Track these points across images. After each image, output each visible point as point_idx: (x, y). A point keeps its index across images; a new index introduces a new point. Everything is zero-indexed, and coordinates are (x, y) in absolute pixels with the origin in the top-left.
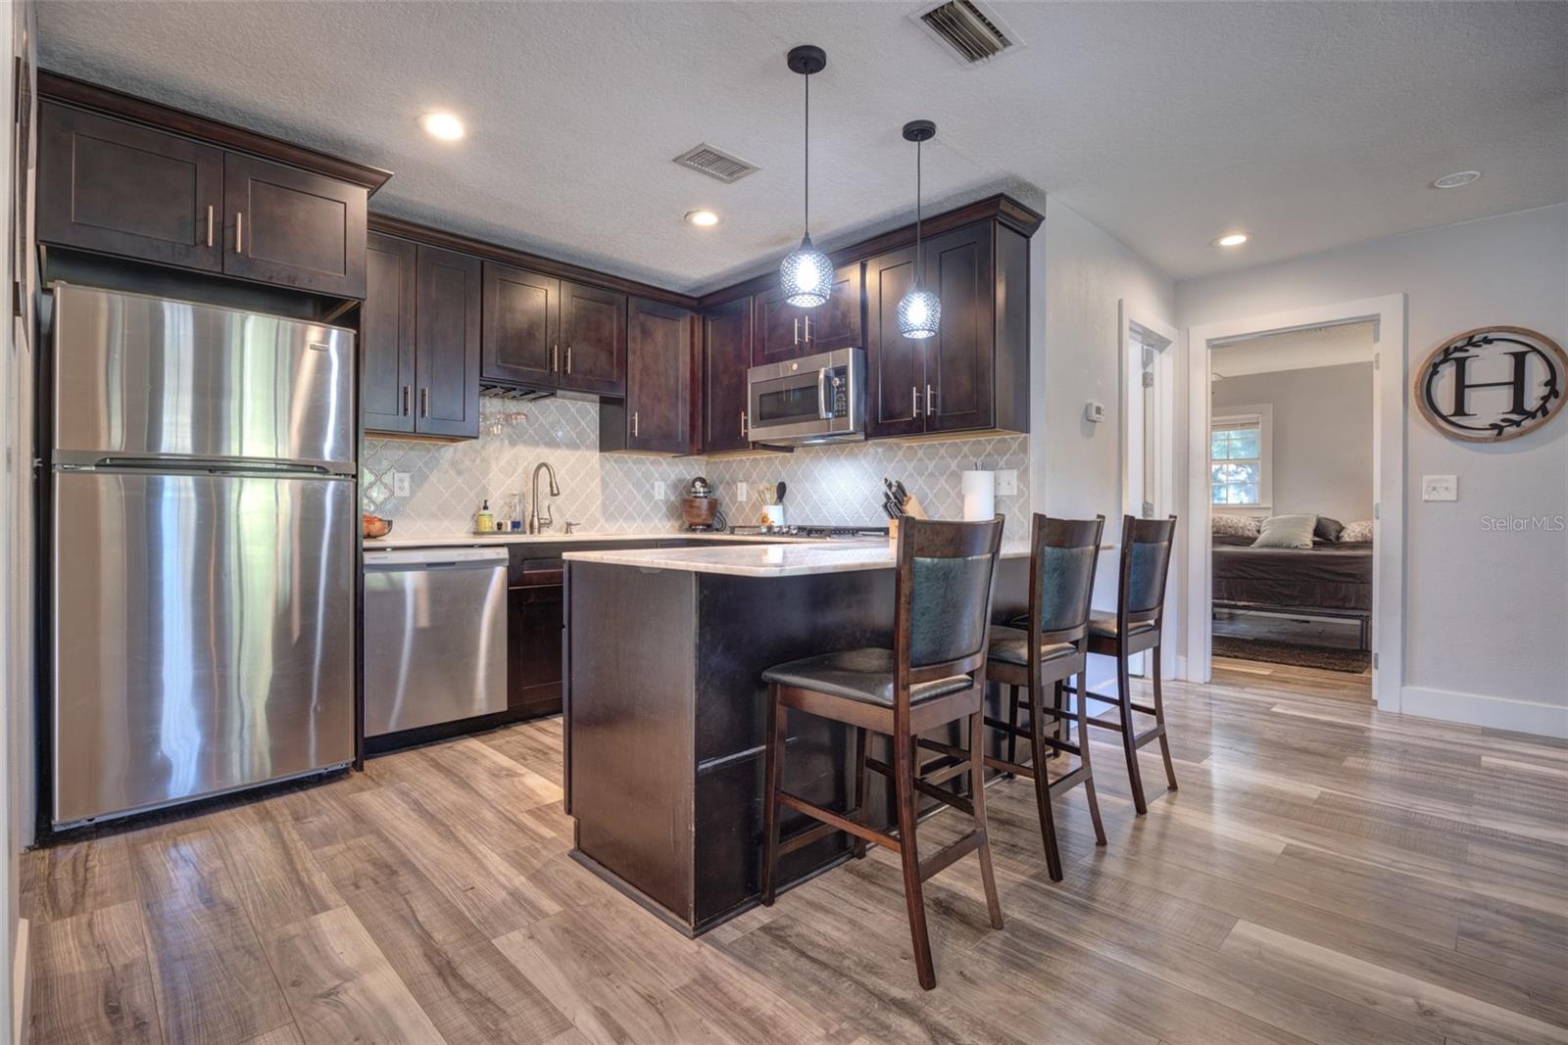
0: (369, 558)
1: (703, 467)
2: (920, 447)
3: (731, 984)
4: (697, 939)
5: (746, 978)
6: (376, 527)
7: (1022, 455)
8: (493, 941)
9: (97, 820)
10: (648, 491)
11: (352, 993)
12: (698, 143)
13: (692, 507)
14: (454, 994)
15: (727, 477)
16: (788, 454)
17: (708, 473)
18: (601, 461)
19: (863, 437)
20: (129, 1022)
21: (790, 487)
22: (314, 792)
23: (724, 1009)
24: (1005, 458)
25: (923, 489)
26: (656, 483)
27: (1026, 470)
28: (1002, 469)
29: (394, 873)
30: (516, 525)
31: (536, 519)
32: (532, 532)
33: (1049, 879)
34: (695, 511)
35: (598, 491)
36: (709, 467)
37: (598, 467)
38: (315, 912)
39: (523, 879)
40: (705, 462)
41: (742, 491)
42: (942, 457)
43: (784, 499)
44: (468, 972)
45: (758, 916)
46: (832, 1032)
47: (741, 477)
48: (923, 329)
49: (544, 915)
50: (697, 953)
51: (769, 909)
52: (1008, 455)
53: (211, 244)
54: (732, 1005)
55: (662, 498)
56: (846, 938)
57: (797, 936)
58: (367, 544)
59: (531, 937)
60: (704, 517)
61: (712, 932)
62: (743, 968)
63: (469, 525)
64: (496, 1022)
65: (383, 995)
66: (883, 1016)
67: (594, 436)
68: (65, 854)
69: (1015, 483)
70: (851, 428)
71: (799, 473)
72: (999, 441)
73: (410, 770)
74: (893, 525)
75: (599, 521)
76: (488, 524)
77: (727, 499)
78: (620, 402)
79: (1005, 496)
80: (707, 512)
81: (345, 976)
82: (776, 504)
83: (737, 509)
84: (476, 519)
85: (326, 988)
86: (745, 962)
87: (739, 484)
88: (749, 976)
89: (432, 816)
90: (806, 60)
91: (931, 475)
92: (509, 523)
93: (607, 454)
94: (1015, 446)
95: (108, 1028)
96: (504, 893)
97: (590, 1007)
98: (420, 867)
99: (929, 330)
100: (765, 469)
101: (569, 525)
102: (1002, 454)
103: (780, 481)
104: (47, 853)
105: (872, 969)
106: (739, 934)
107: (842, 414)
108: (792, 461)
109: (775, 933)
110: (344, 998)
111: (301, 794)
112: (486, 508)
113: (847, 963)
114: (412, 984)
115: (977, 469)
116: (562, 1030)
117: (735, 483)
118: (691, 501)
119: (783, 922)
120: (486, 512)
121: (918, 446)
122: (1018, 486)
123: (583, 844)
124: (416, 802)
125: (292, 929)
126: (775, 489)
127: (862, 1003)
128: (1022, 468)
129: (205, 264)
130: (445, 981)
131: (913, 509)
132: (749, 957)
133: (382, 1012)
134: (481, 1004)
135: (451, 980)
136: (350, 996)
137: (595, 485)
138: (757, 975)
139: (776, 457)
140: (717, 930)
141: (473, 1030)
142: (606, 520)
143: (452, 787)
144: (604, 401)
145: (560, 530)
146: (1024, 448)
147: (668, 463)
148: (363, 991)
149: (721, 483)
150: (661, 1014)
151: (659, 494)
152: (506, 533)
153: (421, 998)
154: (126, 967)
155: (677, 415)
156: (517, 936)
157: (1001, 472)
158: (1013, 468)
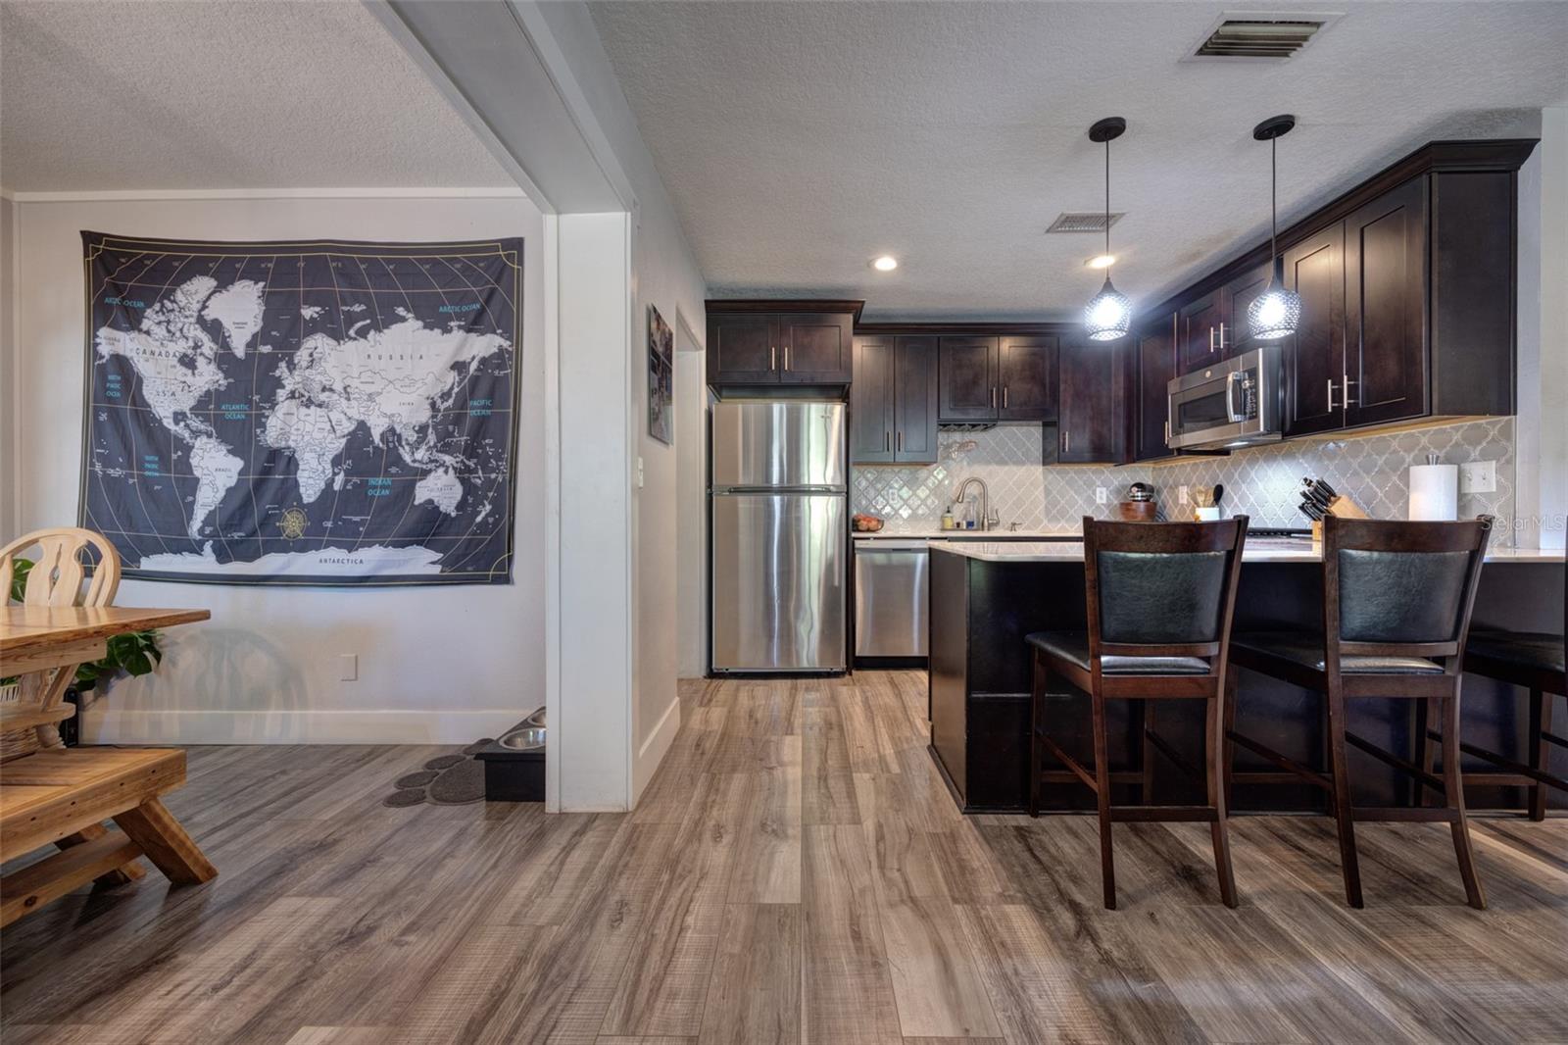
0: (858, 544)
1: (1150, 474)
2: (1367, 441)
3: (965, 844)
4: (966, 816)
5: (977, 846)
6: (873, 524)
7: (1504, 442)
8: (854, 775)
9: (730, 671)
10: (1089, 496)
11: (779, 772)
12: (1059, 214)
13: (1128, 510)
14: (819, 788)
15: (1171, 482)
16: (1225, 457)
17: (1154, 479)
18: (1044, 473)
19: (1280, 438)
20: (700, 751)
21: (1227, 489)
22: (821, 681)
23: (948, 851)
24: (1479, 448)
25: (1371, 488)
26: (1098, 490)
27: (1511, 461)
28: (1475, 461)
29: (831, 728)
30: (970, 524)
31: (986, 520)
32: (983, 530)
33: (1345, 902)
34: (1131, 513)
35: (1042, 497)
36: (1155, 473)
37: (1041, 477)
38: (787, 734)
39: (892, 751)
40: (1151, 469)
41: (1183, 495)
42: (1395, 452)
43: (1222, 501)
44: (831, 782)
45: (1023, 820)
46: (1006, 894)
47: (1182, 480)
48: (1279, 329)
49: (889, 771)
50: (959, 822)
51: (1033, 819)
52: (1484, 444)
53: (773, 368)
54: (956, 853)
55: (1104, 501)
56: (1075, 856)
57: (1037, 840)
58: (854, 535)
59: (874, 779)
60: (1139, 519)
61: (979, 816)
62: (981, 839)
63: (937, 524)
64: (828, 807)
65: (790, 777)
66: (1052, 905)
67: (1038, 453)
68: (715, 682)
69: (1493, 477)
70: (1262, 429)
71: (1236, 476)
72: (1471, 427)
73: (875, 680)
74: (1317, 527)
75: (1042, 521)
76: (949, 524)
77: (1170, 502)
78: (1054, 424)
79: (1480, 494)
80: (1144, 514)
81: (781, 764)
82: (1212, 506)
83: (1179, 512)
84: (942, 519)
85: (772, 765)
86: (985, 838)
87: (1180, 488)
88: (981, 846)
89: (869, 707)
90: (1107, 130)
91: (1381, 472)
92: (964, 523)
93: (1049, 467)
94: (1493, 432)
95: (693, 751)
96: (877, 755)
97: (876, 820)
98: (845, 729)
99: (1286, 328)
100: (1204, 473)
101: (1014, 524)
102: (1475, 443)
103: (1217, 483)
104: (709, 681)
105: (1075, 879)
106: (996, 823)
107: (1254, 416)
108: (1229, 463)
109: (1022, 833)
110: (775, 773)
111: (816, 680)
112: (948, 512)
113: (1058, 868)
114: (804, 779)
115: (1429, 464)
116: (855, 823)
117: (1177, 487)
118: (1128, 504)
119: (1035, 829)
120: (949, 515)
121: (1364, 440)
122: (1497, 482)
123: (936, 743)
124: (867, 698)
125: (774, 738)
126: (1211, 492)
127: (1045, 890)
128: (1503, 460)
129: (774, 381)
130: (819, 782)
131: (1342, 509)
132: (989, 837)
133: (785, 784)
134: (828, 798)
135: (822, 782)
136: (778, 773)
137: (1039, 493)
138: (986, 847)
139: (1214, 461)
140: (983, 816)
141: (816, 806)
142: (1049, 521)
143: (891, 695)
144: (1045, 425)
145: (1007, 529)
146: (1507, 433)
147: (1110, 472)
148: (784, 773)
149: (1165, 487)
150: (910, 839)
151: (1101, 498)
152: (963, 530)
153: (804, 785)
154: (710, 732)
155: (1110, 429)
156: (867, 776)
157: (1473, 465)
158: (1492, 460)
